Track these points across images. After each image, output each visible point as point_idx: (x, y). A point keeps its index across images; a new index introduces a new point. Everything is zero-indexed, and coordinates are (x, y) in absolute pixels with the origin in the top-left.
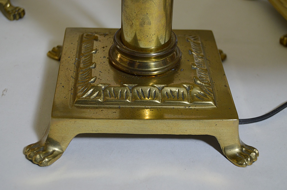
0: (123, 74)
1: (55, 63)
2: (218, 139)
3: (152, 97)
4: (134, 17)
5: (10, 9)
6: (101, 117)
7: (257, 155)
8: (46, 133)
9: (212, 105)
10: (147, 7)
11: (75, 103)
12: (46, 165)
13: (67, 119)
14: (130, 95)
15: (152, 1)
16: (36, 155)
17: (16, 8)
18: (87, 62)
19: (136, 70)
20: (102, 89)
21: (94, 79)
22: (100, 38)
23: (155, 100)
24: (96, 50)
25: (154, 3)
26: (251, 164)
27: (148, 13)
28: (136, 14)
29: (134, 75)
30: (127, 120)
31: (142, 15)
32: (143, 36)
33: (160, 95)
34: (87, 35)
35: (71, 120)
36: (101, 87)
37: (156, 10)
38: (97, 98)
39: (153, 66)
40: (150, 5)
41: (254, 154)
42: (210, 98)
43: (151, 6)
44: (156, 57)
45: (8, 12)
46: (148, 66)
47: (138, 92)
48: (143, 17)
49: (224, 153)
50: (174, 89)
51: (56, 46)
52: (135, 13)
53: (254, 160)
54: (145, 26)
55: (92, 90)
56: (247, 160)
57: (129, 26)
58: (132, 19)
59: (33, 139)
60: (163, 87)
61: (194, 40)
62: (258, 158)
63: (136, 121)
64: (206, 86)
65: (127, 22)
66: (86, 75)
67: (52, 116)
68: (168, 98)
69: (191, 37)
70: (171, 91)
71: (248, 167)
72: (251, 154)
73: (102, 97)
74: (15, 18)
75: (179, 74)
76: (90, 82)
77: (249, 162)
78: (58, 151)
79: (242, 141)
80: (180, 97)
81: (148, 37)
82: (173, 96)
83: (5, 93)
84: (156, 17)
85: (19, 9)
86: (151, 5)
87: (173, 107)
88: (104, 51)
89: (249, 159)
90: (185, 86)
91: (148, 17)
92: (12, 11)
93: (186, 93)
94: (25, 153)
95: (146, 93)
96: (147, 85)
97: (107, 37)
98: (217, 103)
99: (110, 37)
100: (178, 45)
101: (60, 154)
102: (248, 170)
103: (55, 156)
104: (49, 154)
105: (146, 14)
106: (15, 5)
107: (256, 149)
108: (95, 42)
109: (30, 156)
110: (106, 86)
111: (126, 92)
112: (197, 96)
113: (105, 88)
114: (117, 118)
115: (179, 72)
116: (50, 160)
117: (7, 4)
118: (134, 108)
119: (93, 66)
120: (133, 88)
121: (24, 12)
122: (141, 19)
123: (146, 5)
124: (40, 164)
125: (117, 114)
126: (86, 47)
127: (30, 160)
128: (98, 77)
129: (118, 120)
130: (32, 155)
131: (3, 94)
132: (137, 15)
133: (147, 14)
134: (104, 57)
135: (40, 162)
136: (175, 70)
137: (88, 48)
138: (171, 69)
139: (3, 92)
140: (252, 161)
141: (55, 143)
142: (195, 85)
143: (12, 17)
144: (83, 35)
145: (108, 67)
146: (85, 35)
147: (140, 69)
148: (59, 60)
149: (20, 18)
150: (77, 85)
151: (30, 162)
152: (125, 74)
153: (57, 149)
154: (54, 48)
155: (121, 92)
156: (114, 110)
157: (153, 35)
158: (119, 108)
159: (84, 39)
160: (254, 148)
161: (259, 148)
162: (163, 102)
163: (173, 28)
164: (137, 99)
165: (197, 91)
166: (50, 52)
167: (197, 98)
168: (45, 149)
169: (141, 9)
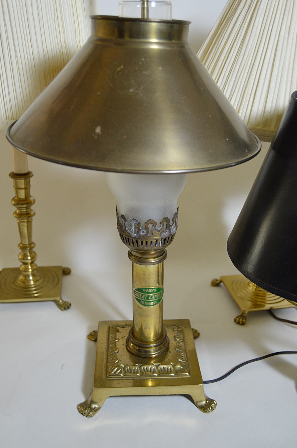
0: (135, 356)
1: (92, 343)
2: (192, 396)
3: (152, 372)
5: (62, 304)
6: (123, 386)
7: (216, 405)
8: (90, 395)
9: (188, 376)
10: (148, 319)
11: (108, 377)
12: (91, 416)
13: (103, 388)
14: (139, 371)
15: (150, 316)
16: (85, 410)
17: (66, 302)
18: (113, 348)
19: (142, 354)
20: (122, 367)
21: (118, 360)
22: (121, 329)
23: (154, 373)
24: (119, 339)
25: (152, 317)
26: (212, 411)
29: (141, 357)
30: (138, 388)
31: (145, 324)
33: (157, 370)
34: (112, 328)
35: (105, 389)
36: (122, 366)
37: (153, 321)
38: (120, 373)
39: (153, 352)
41: (214, 404)
42: (187, 371)
43: (150, 319)
44: (155, 347)
45: (61, 305)
46: (149, 352)
47: (144, 369)
49: (196, 404)
50: (165, 366)
51: (92, 331)
53: (214, 409)
54: (147, 329)
55: (116, 369)
56: (210, 409)
59: (82, 400)
60: (159, 365)
61: (178, 328)
62: (216, 407)
63: (143, 388)
64: (184, 363)
66: (113, 357)
67: (94, 386)
68: (162, 372)
69: (176, 326)
70: (163, 367)
71: (210, 413)
72: (212, 405)
73: (123, 372)
74: (65, 309)
75: (168, 355)
76: (115, 362)
77: (211, 410)
78: (97, 407)
79: (206, 395)
80: (169, 371)
82: (165, 370)
83: (63, 367)
84: (153, 325)
85: (68, 303)
87: (164, 377)
88: (123, 340)
89: (211, 408)
90: (171, 363)
92: (63, 304)
93: (172, 368)
94: (78, 409)
95: (149, 369)
96: (149, 364)
97: (125, 329)
98: (191, 373)
99: (126, 330)
100: (168, 335)
101: (99, 408)
102: (211, 415)
103: (96, 410)
104: (93, 409)
105: (147, 323)
106: (65, 300)
107: (215, 401)
108: (117, 333)
109: (81, 411)
110: (125, 365)
111: (137, 369)
112: (178, 370)
113: (125, 367)
114: (132, 386)
115: (168, 353)
116: (93, 413)
117: (59, 300)
118: (142, 379)
119: (117, 351)
120: (141, 366)
121: (70, 305)
122: (145, 326)
124: (87, 416)
125: (131, 384)
126: (112, 336)
127: (81, 413)
128: (120, 359)
129: (133, 388)
130: (82, 410)
131: (62, 368)
134: (123, 345)
135: (88, 415)
136: (166, 352)
137: (113, 337)
138: (164, 352)
139: (62, 366)
140: (213, 409)
141: (95, 403)
142: (177, 362)
143: (63, 308)
144: (109, 327)
145: (126, 351)
146: (111, 327)
147: (145, 354)
148: (96, 341)
149: (68, 308)
150: (108, 365)
151: (81, 415)
152: (136, 357)
153: (96, 406)
154: (91, 333)
155: (134, 369)
156: (130, 381)
158: (133, 379)
159: (111, 330)
160: (214, 401)
161: (217, 401)
162: (159, 375)
163: (164, 319)
164: (144, 373)
165: (178, 367)
166: (88, 335)
167: (179, 372)
168: (90, 406)
169: (144, 321)
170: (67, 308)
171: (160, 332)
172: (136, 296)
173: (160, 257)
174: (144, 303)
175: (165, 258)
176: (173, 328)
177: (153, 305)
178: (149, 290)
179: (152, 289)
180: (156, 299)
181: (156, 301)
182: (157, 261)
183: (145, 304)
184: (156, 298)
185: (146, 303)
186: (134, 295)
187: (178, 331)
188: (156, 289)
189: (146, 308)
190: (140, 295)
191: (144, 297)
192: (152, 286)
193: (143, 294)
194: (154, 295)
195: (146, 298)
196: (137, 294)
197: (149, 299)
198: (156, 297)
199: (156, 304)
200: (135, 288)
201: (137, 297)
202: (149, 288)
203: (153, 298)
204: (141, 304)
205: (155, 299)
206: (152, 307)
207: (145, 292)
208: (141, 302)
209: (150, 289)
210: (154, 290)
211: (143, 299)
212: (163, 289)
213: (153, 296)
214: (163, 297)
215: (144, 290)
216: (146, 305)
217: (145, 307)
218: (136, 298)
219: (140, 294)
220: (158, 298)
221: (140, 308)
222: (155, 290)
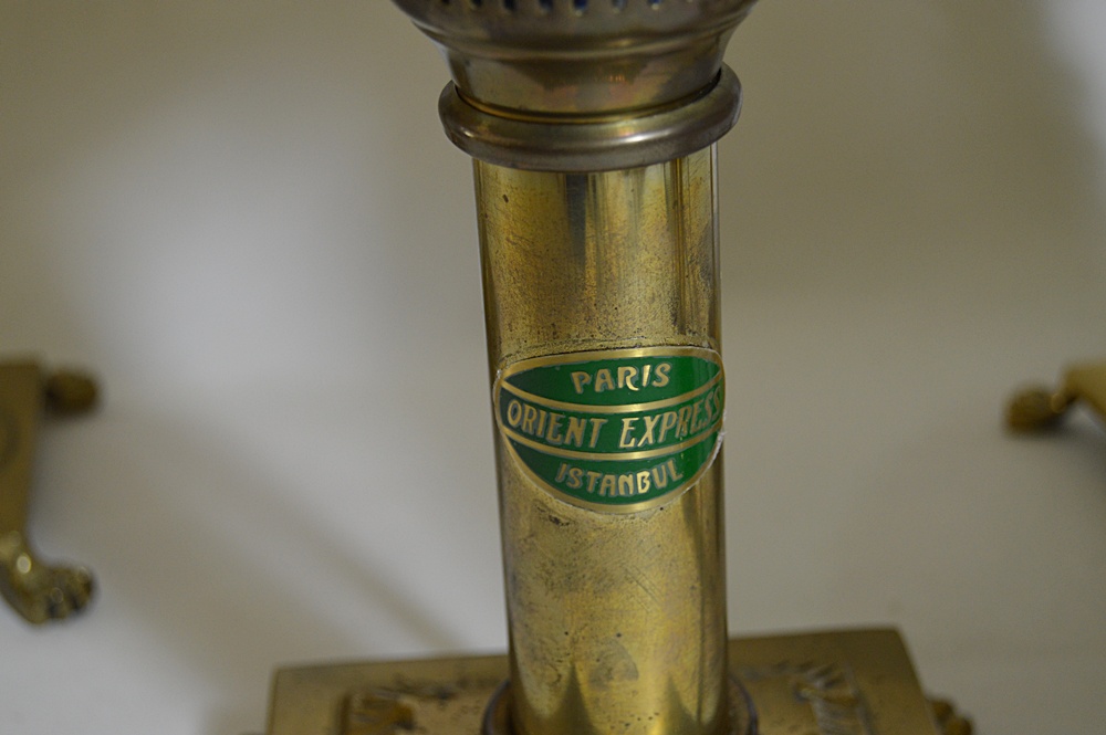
4: (562, 652)
5: (31, 582)
10: (615, 607)
15: (635, 583)
22: (425, 712)
25: (646, 590)
27: (620, 631)
28: (573, 639)
31: (597, 641)
32: (608, 728)
37: (655, 615)
40: (628, 599)
43: (632, 604)
45: (26, 592)
48: (603, 648)
52: (567, 633)
54: (614, 683)
57: (545, 687)
58: (556, 659)
65: (534, 672)
74: (53, 614)
81: (631, 728)
84: (656, 645)
86: (632, 599)
91: (623, 648)
92: (40, 585)
97: (453, 707)
99: (462, 709)
105: (612, 634)
117: (17, 558)
121: (89, 586)
122: (596, 657)
123: (612, 601)
132: (574, 642)
133: (619, 635)
143: (40, 610)
144: (346, 700)
146: (356, 704)
149: (76, 607)
157: (650, 718)
159: (355, 721)
169: (592, 617)
170: (65, 608)
171: (709, 713)
172: (518, 430)
173: (690, 108)
174: (585, 479)
175: (721, 117)
176: (798, 687)
177: (654, 493)
178: (615, 376)
179: (638, 363)
180: (671, 449)
181: (670, 463)
182: (666, 133)
183: (591, 489)
184: (671, 438)
185: (599, 480)
186: (506, 431)
187: (828, 700)
188: (667, 367)
189: (600, 517)
190: (548, 420)
191: (576, 429)
192: (635, 340)
193: (569, 414)
194: (651, 413)
195: (592, 445)
196: (523, 417)
197: (622, 445)
198: (671, 432)
199: (671, 486)
200: (508, 373)
201: (526, 435)
202: (619, 354)
203: (649, 434)
204: (563, 488)
205: (664, 444)
206: (639, 506)
207: (589, 396)
208: (559, 479)
209: (621, 370)
210: (653, 376)
211: (572, 447)
212: (717, 368)
213: (650, 423)
214: (719, 438)
215: (575, 375)
216: (602, 492)
217: (591, 514)
218: (519, 448)
219: (548, 410)
220: (689, 436)
221: (557, 521)
222: (658, 372)
